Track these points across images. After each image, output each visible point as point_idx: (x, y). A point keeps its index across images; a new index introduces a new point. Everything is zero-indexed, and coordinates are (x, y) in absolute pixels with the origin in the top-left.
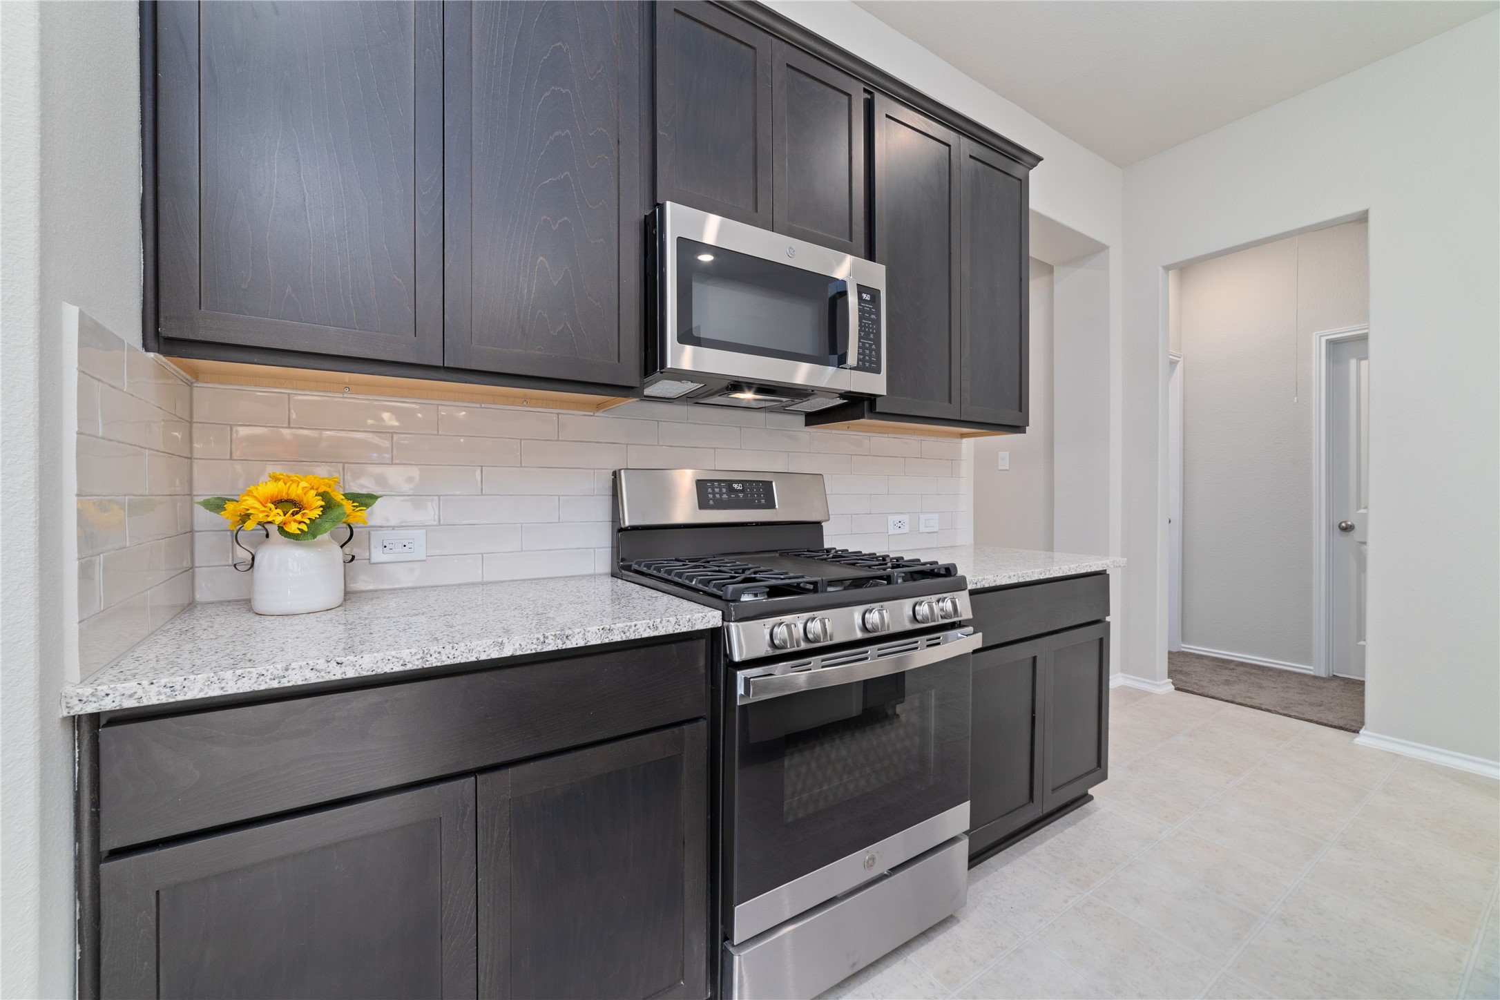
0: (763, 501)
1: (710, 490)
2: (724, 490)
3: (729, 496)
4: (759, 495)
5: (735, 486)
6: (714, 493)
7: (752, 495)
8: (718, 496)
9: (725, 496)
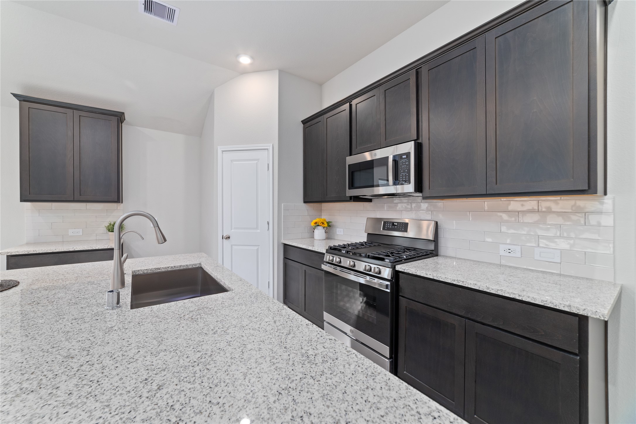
0: (403, 229)
1: (386, 225)
2: (391, 225)
3: (392, 227)
4: (402, 227)
5: (395, 224)
6: (387, 226)
7: (400, 227)
8: (388, 226)
9: (391, 227)
